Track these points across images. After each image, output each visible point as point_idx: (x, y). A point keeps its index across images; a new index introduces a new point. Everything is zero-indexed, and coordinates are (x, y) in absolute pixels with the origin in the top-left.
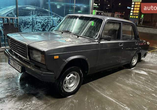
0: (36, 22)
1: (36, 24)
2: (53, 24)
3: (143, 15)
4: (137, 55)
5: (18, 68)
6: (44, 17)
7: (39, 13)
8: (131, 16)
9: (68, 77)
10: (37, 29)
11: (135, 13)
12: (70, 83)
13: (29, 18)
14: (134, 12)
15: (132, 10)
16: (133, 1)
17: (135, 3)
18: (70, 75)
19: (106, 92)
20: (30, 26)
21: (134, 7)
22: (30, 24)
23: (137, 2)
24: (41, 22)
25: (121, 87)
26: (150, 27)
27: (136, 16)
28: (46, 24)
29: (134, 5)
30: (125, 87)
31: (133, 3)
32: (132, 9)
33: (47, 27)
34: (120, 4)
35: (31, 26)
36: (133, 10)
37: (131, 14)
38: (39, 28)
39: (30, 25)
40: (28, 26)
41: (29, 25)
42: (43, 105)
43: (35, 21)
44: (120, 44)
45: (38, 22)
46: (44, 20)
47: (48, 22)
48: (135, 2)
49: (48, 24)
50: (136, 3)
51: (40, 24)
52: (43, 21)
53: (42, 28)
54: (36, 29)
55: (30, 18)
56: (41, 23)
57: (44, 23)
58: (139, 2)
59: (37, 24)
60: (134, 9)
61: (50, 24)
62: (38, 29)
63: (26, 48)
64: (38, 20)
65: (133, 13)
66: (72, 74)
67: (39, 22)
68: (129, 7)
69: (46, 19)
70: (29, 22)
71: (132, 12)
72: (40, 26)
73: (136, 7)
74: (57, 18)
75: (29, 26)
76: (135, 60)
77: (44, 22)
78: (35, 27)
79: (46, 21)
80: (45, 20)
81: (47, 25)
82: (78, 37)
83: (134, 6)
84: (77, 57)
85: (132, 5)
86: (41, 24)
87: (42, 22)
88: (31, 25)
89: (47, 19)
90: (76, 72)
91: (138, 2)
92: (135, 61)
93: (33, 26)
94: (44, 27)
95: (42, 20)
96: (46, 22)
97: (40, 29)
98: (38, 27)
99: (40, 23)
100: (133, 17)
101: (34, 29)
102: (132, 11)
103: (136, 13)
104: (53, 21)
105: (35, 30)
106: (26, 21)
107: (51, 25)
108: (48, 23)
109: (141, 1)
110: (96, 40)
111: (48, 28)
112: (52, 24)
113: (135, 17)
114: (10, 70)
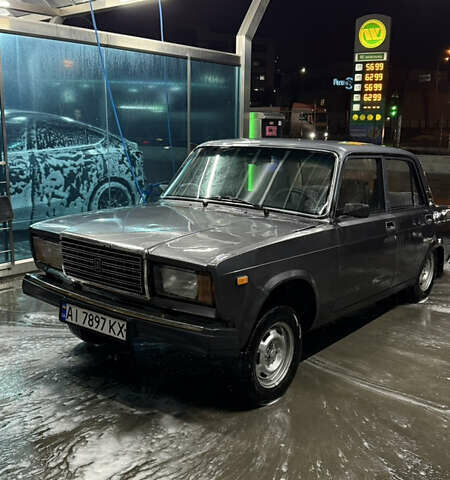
0: (47, 169)
1: (47, 174)
2: (106, 171)
3: (394, 108)
4: (432, 255)
5: (111, 327)
6: (71, 147)
7: (50, 134)
8: (355, 117)
9: (264, 341)
10: (50, 194)
11: (368, 104)
12: (270, 360)
13: (18, 157)
14: (367, 98)
15: (357, 93)
16: (356, 60)
17: (364, 68)
18: (269, 334)
19: (374, 378)
20: (23, 183)
21: (363, 82)
22: (25, 177)
23: (370, 62)
24: (61, 165)
25: (410, 361)
26: (431, 149)
27: (374, 113)
28: (81, 174)
29: (363, 72)
30: (421, 358)
31: (359, 68)
32: (356, 90)
33: (85, 182)
34: (304, 70)
35: (30, 184)
36: (362, 93)
37: (356, 107)
38: (57, 188)
39: (24, 180)
40: (19, 185)
41: (20, 180)
42: (208, 436)
43: (42, 166)
44: (390, 225)
45: (53, 167)
46: (72, 159)
47: (87, 164)
48: (364, 63)
49: (90, 173)
50: (370, 67)
51: (60, 174)
52: (68, 163)
53: (69, 188)
54: (47, 196)
55: (21, 157)
56: (65, 170)
57: (72, 168)
58: (379, 62)
59: (50, 176)
60: (363, 88)
61: (94, 170)
62: (53, 193)
63: (142, 264)
64: (53, 162)
65: (362, 103)
66: (274, 331)
67: (57, 168)
68: (339, 80)
69: (79, 156)
70: (22, 173)
71: (358, 99)
72: (61, 180)
73: (369, 82)
74: (117, 147)
75: (23, 186)
76: (427, 273)
77: (74, 166)
78: (44, 188)
79: (82, 161)
80: (76, 159)
81: (85, 176)
82: (266, 214)
83: (363, 77)
84: (285, 277)
85: (356, 75)
86: (62, 172)
87: (65, 166)
88: (27, 180)
89: (81, 153)
90: (284, 324)
91: (375, 62)
92: (427, 277)
93: (36, 185)
94: (74, 185)
95: (66, 159)
96: (80, 165)
97: (59, 192)
98: (54, 183)
99: (59, 172)
100: (363, 117)
101: (39, 194)
102: (356, 98)
103: (372, 103)
104: (105, 161)
105: (42, 197)
106: (12, 167)
107: (98, 176)
108: (89, 170)
109: (385, 59)
110: (325, 220)
111: (88, 189)
112: (102, 172)
113: (370, 117)
114: (25, 347)
